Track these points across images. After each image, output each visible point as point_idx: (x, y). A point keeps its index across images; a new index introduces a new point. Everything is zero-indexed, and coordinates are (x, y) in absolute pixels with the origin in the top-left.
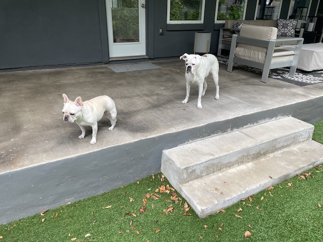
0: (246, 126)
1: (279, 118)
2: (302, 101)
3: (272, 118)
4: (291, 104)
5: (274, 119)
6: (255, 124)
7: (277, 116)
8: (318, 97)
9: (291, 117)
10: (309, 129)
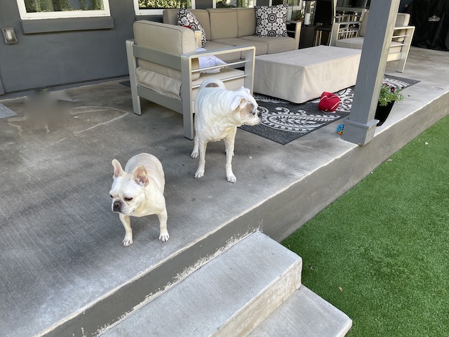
0: (141, 304)
1: (230, 245)
2: (278, 193)
3: (212, 252)
4: (254, 207)
5: (218, 253)
6: (167, 288)
7: (224, 244)
8: (309, 174)
9: (258, 232)
10: (291, 270)
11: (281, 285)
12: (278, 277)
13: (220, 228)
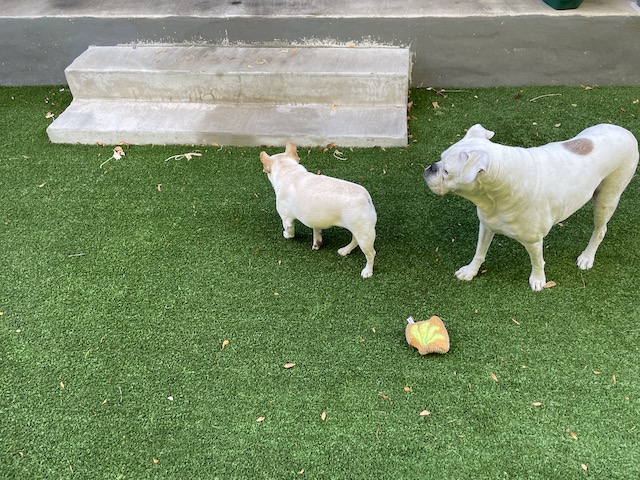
1: (367, 44)
6: (293, 43)
7: (360, 40)
8: (512, 14)
9: (406, 50)
10: (388, 77)
11: (371, 84)
12: (369, 73)
13: (355, 16)
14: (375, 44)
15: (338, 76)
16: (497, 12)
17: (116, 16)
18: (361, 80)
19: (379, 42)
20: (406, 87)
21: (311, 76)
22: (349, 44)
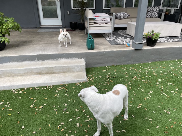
0: (49, 60)
6: (55, 60)
7: (72, 58)
9: (84, 60)
10: (80, 65)
11: (76, 67)
12: (75, 65)
13: (70, 53)
14: (76, 59)
15: (68, 66)
16: (103, 50)
17: (4, 56)
18: (74, 67)
19: (77, 58)
20: (85, 68)
21: (61, 67)
22: (69, 59)
